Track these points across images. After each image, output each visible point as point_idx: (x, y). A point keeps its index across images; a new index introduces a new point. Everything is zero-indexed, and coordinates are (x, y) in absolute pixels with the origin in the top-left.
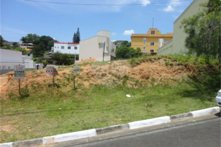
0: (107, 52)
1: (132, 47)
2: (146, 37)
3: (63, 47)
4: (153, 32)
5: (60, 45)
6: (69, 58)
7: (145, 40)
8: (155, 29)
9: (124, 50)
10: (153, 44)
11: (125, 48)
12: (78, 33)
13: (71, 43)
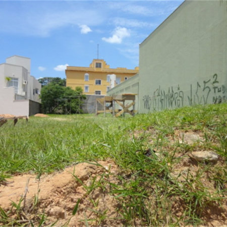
0: (24, 94)
1: (67, 86)
2: (89, 72)
4: (99, 65)
7: (87, 76)
8: (102, 60)
9: (55, 90)
10: (99, 82)
11: (56, 88)
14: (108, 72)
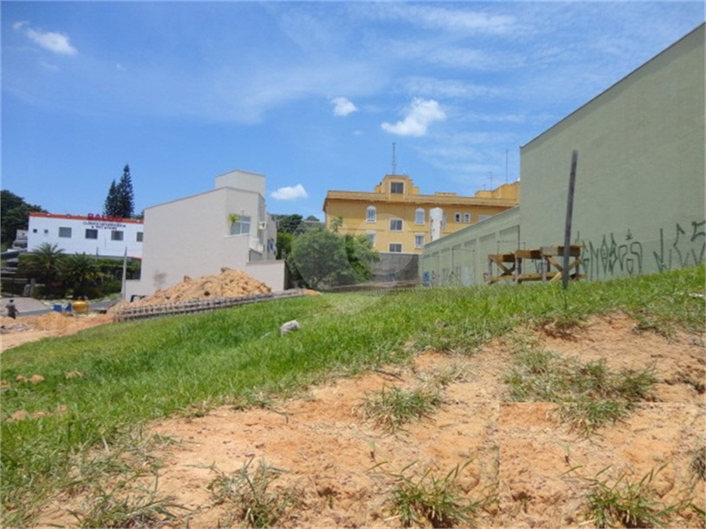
2: (376, 203)
3: (65, 232)
4: (397, 188)
5: (54, 225)
6: (93, 270)
7: (372, 213)
8: (404, 177)
10: (398, 226)
12: (126, 182)
13: (98, 218)
14: (418, 202)
